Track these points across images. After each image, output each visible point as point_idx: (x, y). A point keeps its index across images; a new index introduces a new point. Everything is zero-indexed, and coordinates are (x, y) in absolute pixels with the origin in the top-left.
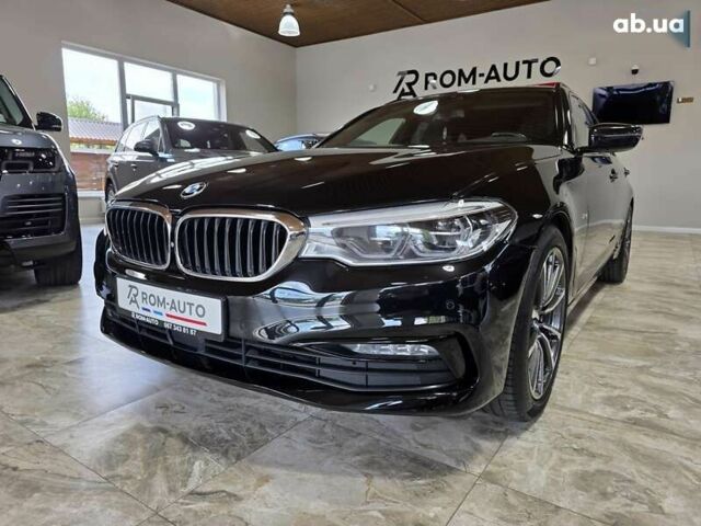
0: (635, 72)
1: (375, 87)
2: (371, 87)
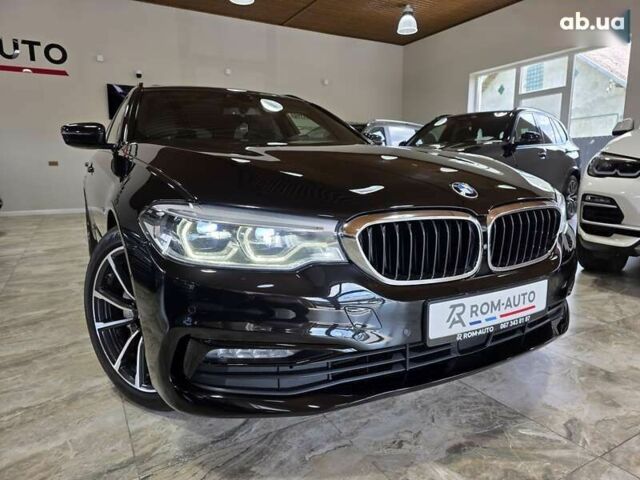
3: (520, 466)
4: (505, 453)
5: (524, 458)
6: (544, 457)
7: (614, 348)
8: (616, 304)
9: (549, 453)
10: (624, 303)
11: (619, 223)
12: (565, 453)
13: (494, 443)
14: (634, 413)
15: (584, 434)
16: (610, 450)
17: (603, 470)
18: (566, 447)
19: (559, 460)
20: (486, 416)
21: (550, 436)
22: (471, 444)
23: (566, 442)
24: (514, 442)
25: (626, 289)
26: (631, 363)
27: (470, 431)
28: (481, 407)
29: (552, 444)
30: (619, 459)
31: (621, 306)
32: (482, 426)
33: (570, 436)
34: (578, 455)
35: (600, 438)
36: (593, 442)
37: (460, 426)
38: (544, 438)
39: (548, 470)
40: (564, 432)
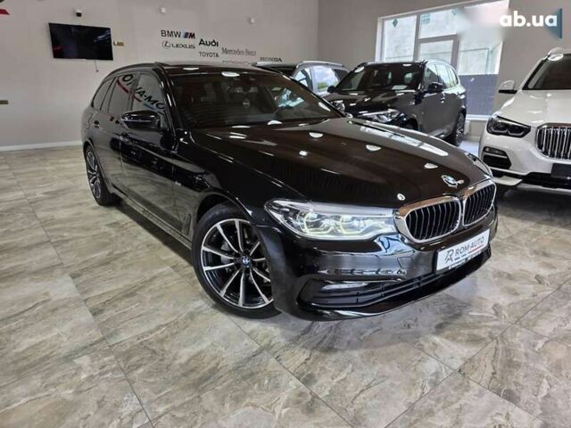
3: (476, 332)
4: (466, 326)
5: (477, 328)
6: (486, 326)
7: (509, 258)
8: (504, 224)
9: (488, 324)
10: (509, 224)
11: (508, 168)
12: (497, 323)
13: (458, 321)
14: (527, 298)
15: (504, 312)
16: (519, 319)
17: (517, 330)
18: (496, 320)
19: (494, 327)
20: (449, 306)
21: (486, 315)
22: (447, 323)
23: (495, 317)
24: (469, 320)
25: (508, 213)
26: (521, 267)
27: (443, 316)
28: (445, 301)
29: (489, 319)
30: (524, 323)
31: (508, 227)
32: (449, 313)
33: (497, 314)
34: (503, 323)
35: (512, 314)
36: (509, 316)
37: (437, 313)
38: (483, 316)
39: (490, 333)
40: (493, 312)
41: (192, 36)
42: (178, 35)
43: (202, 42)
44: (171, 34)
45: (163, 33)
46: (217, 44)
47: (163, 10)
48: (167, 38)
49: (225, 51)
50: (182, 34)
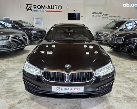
0: (74, 11)
1: (21, 7)
2: (20, 7)
41: (101, 13)
42: (97, 13)
43: (103, 15)
44: (95, 13)
45: (93, 13)
46: (108, 15)
47: (94, 7)
48: (94, 14)
49: (110, 17)
50: (98, 13)
